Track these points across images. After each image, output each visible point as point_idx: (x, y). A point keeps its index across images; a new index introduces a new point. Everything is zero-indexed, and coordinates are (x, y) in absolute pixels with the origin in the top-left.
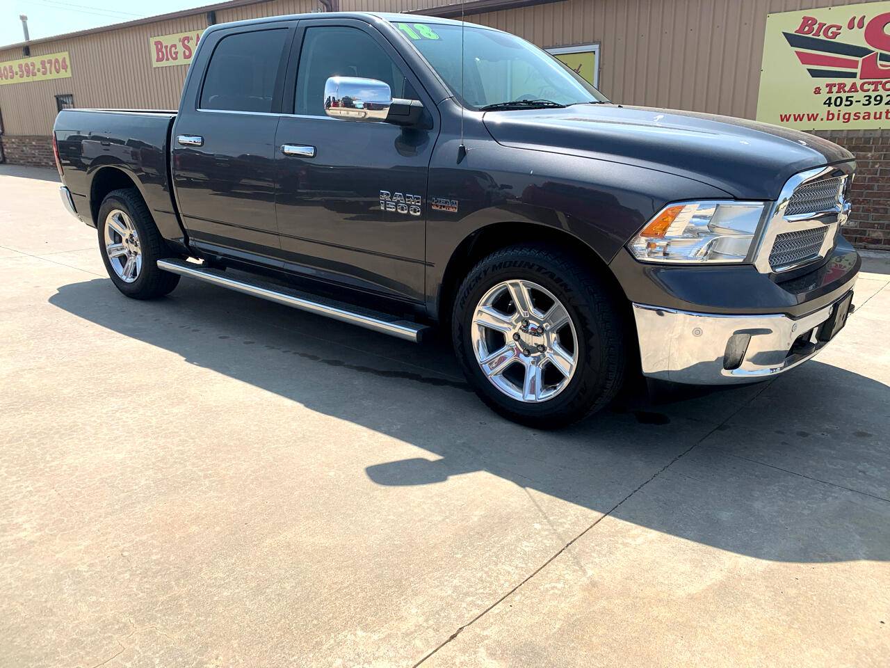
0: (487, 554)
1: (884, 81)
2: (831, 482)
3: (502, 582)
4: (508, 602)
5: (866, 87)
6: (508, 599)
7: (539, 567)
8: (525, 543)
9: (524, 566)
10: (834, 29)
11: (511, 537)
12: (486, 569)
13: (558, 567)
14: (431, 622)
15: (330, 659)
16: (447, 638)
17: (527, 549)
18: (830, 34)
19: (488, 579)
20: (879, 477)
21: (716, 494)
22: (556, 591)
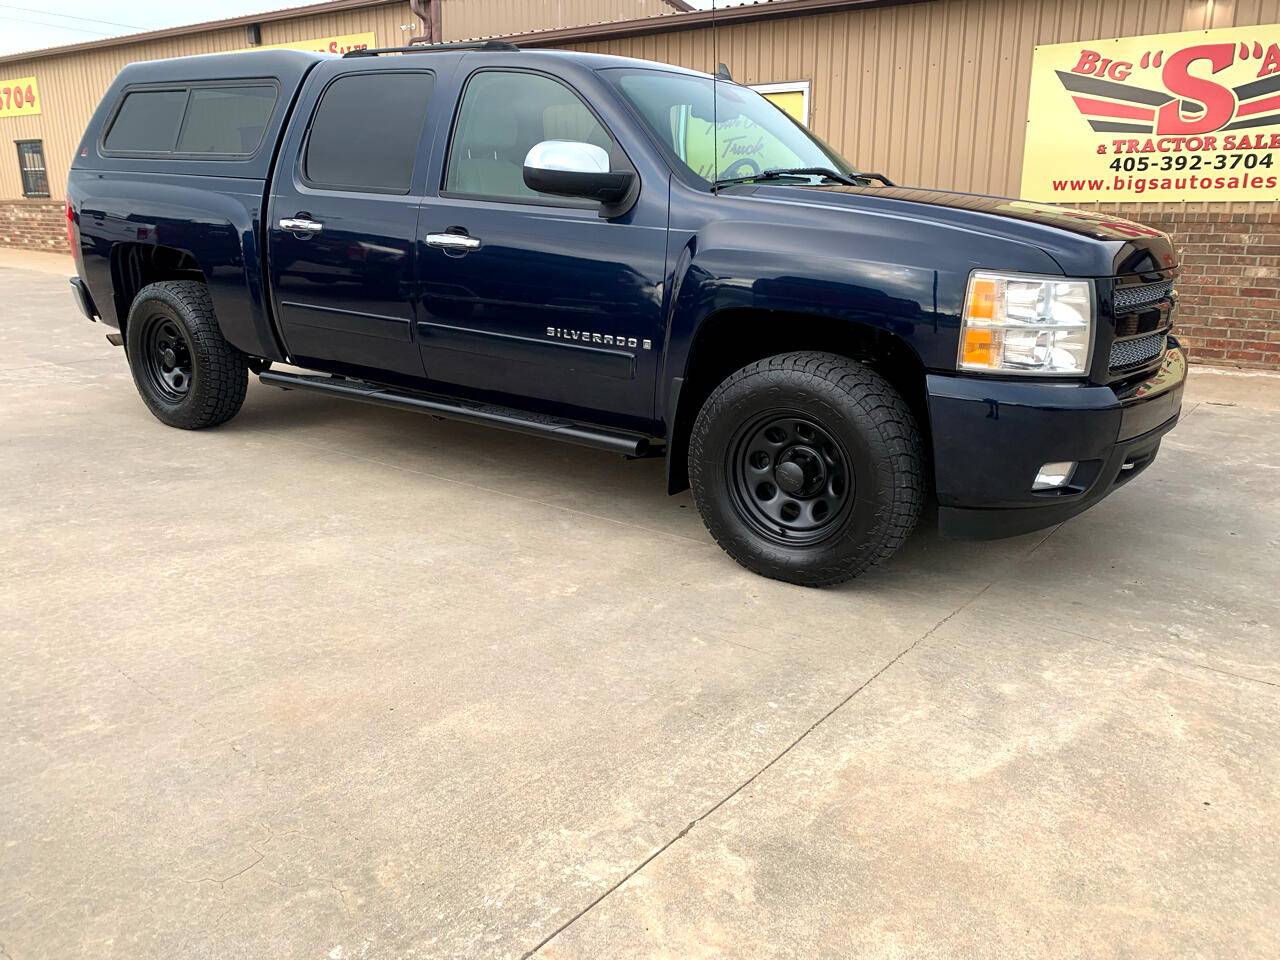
0: (713, 739)
1: (1188, 137)
2: (1136, 647)
3: (736, 770)
4: (747, 792)
5: (1165, 145)
6: (746, 789)
7: (780, 752)
8: (759, 725)
9: (761, 751)
10: (1121, 68)
11: (739, 719)
12: (714, 756)
13: (805, 753)
14: (653, 817)
15: (531, 861)
16: (675, 835)
17: (763, 732)
18: (1117, 74)
19: (718, 767)
20: (1196, 641)
21: (996, 663)
22: (806, 779)
